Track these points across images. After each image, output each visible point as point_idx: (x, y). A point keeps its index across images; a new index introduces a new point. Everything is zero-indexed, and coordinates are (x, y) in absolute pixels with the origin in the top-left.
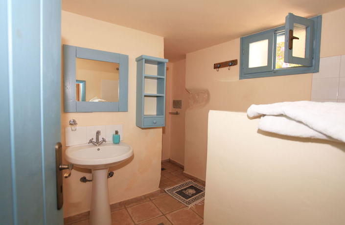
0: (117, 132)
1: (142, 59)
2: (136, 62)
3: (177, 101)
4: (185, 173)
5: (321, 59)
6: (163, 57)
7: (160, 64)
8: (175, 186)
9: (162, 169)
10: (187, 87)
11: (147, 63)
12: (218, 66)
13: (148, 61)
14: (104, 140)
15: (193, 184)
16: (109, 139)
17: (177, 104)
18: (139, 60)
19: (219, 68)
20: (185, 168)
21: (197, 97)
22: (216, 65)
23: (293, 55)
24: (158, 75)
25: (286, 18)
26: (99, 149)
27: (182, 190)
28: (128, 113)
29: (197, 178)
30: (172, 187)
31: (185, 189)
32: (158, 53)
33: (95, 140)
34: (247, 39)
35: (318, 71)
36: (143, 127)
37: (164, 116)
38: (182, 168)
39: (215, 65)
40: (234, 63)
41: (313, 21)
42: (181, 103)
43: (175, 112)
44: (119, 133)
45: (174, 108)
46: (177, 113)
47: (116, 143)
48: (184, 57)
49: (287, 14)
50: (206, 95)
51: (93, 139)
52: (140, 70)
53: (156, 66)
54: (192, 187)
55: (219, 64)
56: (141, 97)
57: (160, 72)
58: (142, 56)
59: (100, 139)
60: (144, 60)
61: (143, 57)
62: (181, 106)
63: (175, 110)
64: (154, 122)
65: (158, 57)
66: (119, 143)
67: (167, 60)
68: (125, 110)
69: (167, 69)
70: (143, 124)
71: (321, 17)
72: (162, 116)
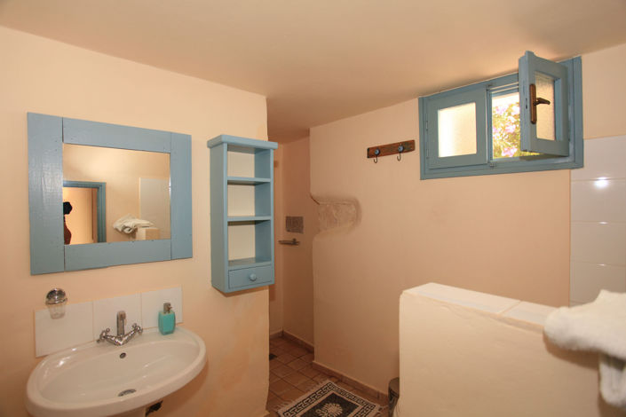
0: (168, 308)
1: (222, 143)
2: (209, 150)
3: (294, 218)
4: (316, 364)
5: (585, 142)
6: (266, 138)
7: (259, 151)
8: (298, 400)
9: (272, 357)
10: (314, 192)
11: (231, 150)
12: (374, 153)
13: (234, 147)
14: (137, 329)
15: (336, 389)
16: (150, 323)
17: (294, 224)
18: (215, 145)
19: (377, 156)
20: (315, 350)
21: (334, 212)
22: (371, 151)
23: (538, 137)
24: (256, 176)
25: (520, 60)
26: (123, 355)
27: (314, 408)
28: (193, 259)
29: (342, 376)
30: (294, 403)
31: (321, 405)
32: (255, 129)
33: (113, 332)
34: (432, 102)
35: (582, 166)
36: (227, 291)
37: (272, 262)
38: (310, 351)
39: (369, 150)
40: (407, 147)
41: (566, 69)
42: (302, 222)
43: (291, 240)
44: (173, 309)
45: (289, 231)
46: (294, 243)
47: (167, 333)
48: (305, 133)
49: (523, 54)
50: (354, 209)
51: (108, 331)
52: (217, 168)
53: (251, 157)
54: (334, 399)
55: (377, 148)
56: (222, 225)
57: (261, 168)
58: (220, 136)
59: (128, 328)
60: (225, 146)
61: (223, 139)
62: (302, 227)
63: (290, 236)
64: (252, 276)
65: (254, 138)
66: (172, 332)
67: (274, 145)
68: (187, 254)
69: (276, 164)
70: (228, 282)
71: (579, 59)
72: (269, 263)
